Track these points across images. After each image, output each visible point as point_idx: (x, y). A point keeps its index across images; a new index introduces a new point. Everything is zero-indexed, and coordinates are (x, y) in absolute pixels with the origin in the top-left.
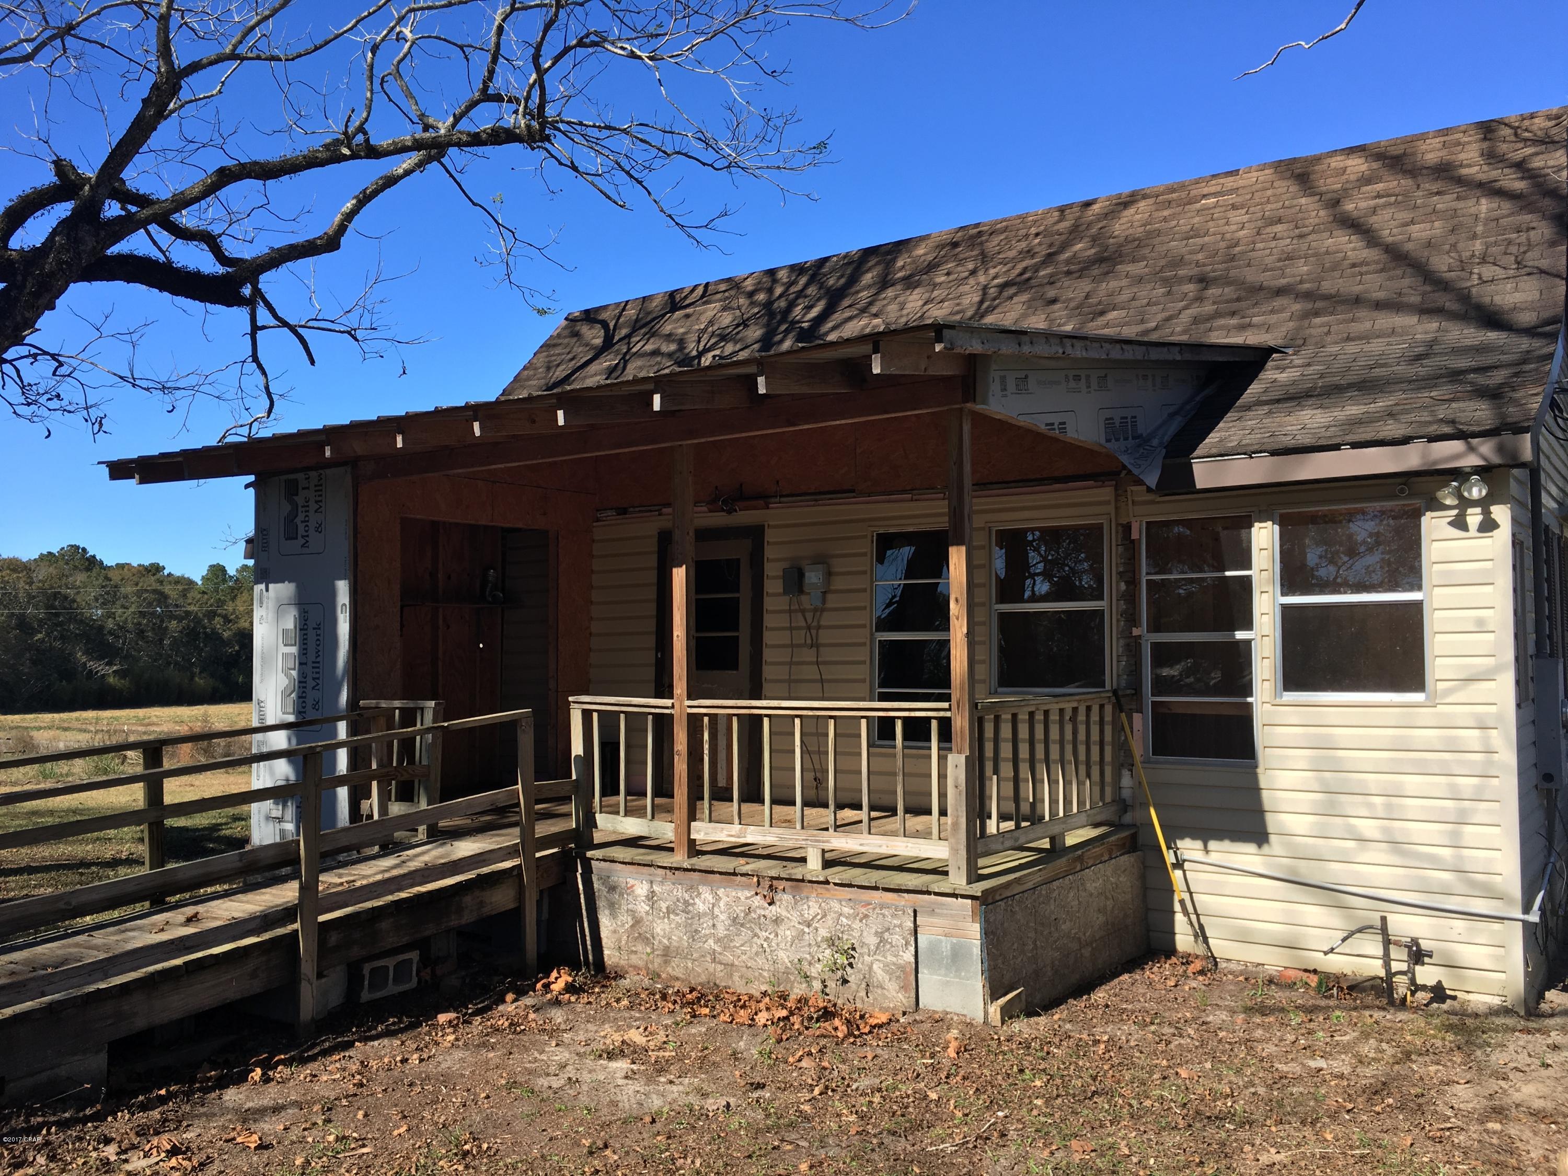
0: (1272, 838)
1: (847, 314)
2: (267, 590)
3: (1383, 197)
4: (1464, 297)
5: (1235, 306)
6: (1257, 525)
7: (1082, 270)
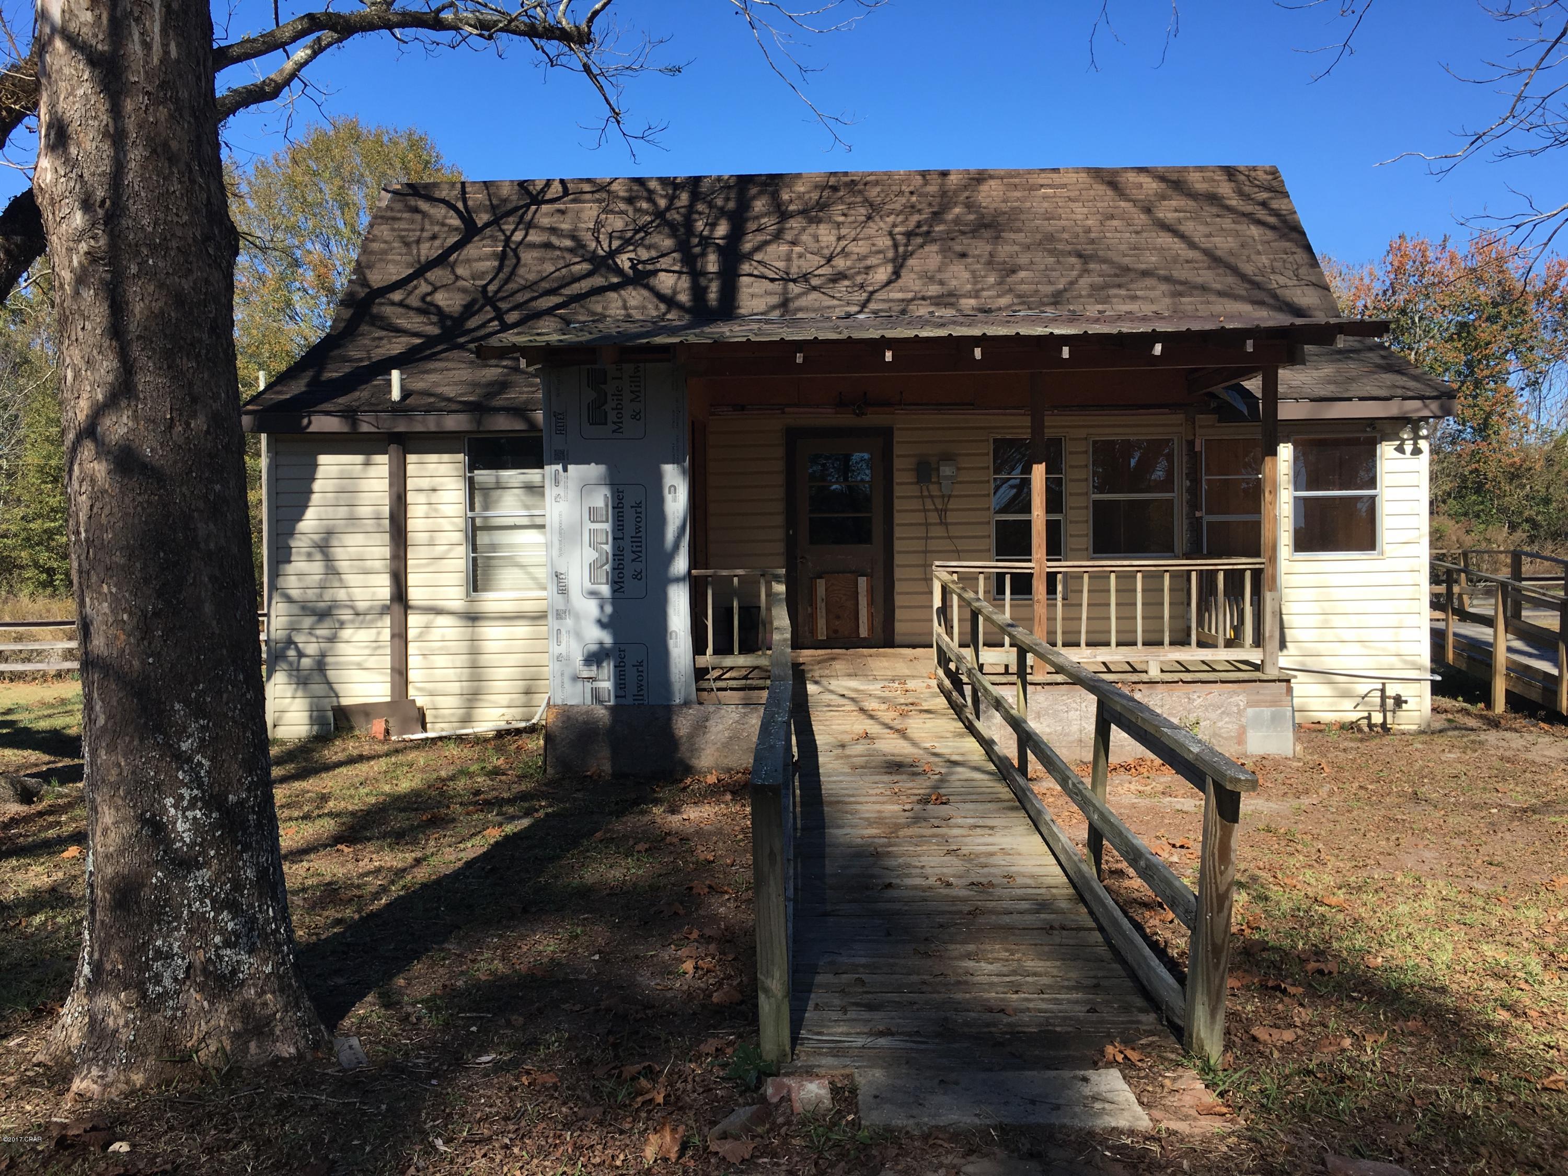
0: (1288, 644)
1: (760, 238)
2: (565, 470)
3: (1180, 212)
4: (1275, 296)
5: (1117, 280)
6: (1282, 445)
7: (973, 231)
